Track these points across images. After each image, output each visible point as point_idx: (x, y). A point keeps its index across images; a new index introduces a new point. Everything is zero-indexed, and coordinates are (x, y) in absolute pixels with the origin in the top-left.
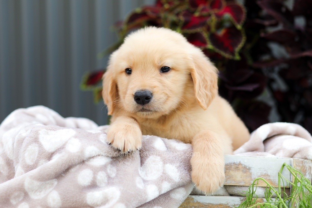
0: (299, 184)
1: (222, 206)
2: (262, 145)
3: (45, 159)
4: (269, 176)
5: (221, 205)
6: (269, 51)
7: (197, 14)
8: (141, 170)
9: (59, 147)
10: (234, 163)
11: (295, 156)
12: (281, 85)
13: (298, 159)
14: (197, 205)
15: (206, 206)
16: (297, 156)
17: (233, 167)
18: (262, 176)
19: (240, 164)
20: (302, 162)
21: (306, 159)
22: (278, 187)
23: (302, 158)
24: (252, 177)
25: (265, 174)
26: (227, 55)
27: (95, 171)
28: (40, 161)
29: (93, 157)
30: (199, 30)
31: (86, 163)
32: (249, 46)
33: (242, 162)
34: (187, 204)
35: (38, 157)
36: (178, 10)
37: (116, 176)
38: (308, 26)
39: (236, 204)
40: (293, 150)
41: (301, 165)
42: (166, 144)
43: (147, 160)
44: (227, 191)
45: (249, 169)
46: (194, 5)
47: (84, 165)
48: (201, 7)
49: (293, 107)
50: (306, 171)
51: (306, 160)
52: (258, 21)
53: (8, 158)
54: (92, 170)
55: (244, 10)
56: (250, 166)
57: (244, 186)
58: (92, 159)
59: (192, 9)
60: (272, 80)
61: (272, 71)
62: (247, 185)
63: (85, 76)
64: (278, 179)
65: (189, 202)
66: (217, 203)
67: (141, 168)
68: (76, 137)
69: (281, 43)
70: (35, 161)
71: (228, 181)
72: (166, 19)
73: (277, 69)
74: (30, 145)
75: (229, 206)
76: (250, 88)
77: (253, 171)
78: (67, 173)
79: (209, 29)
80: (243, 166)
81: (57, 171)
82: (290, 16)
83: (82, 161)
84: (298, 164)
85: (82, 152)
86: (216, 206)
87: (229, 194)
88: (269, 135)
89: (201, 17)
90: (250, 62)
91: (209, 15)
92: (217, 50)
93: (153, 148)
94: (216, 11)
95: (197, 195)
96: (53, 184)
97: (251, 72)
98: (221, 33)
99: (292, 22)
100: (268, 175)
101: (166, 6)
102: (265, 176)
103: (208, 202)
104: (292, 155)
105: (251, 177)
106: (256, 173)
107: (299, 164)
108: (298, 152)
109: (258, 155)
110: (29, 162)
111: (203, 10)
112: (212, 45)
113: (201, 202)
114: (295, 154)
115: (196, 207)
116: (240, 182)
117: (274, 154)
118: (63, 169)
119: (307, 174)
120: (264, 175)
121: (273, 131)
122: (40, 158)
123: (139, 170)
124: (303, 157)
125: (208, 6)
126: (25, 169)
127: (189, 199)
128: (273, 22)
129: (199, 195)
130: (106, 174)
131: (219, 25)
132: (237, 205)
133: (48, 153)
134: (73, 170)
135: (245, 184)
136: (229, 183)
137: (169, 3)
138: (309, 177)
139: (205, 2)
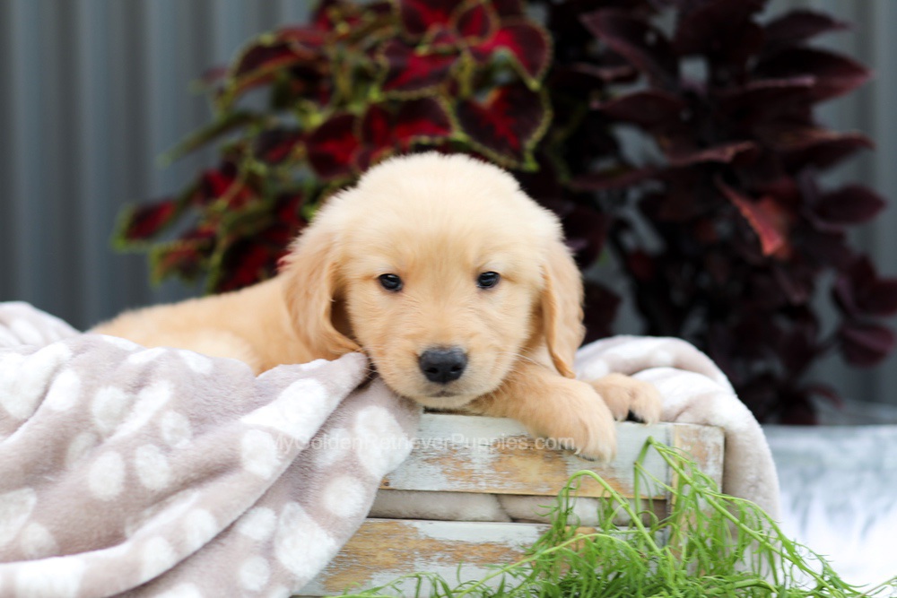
0: (687, 490)
1: (492, 549)
4: (612, 470)
5: (488, 545)
6: (613, 147)
7: (423, 50)
11: (680, 418)
12: (644, 237)
13: (686, 426)
14: (426, 546)
15: (451, 547)
16: (686, 417)
20: (697, 433)
21: (707, 424)
22: (634, 497)
23: (697, 423)
24: (569, 474)
26: (502, 159)
30: (428, 91)
32: (560, 135)
34: (400, 544)
36: (374, 38)
38: (714, 81)
39: (526, 543)
41: (694, 439)
44: (502, 508)
46: (416, 24)
48: (434, 30)
49: (678, 297)
50: (707, 455)
51: (707, 428)
52: (585, 68)
55: (548, 38)
57: (548, 496)
59: (410, 37)
60: (623, 225)
61: (622, 199)
62: (553, 494)
63: (124, 216)
64: (632, 478)
65: (406, 539)
66: (478, 541)
69: (646, 126)
72: (340, 61)
73: (634, 194)
75: (509, 549)
79: (454, 89)
82: (666, 55)
84: (686, 439)
86: (474, 548)
87: (509, 517)
89: (434, 57)
91: (457, 53)
92: (477, 146)
94: (474, 41)
98: (487, 99)
99: (674, 71)
101: (342, 28)
102: (602, 470)
103: (454, 537)
104: (673, 415)
105: (565, 472)
107: (689, 437)
108: (687, 408)
111: (439, 39)
112: (463, 131)
113: (437, 539)
114: (680, 412)
115: (424, 550)
116: (538, 487)
119: (710, 463)
120: (599, 468)
124: (698, 421)
125: (451, 28)
127: (405, 531)
128: (623, 70)
129: (433, 519)
131: (483, 80)
132: (531, 544)
135: (551, 491)
136: (508, 488)
137: (350, 19)
138: (714, 471)
139: (444, 19)
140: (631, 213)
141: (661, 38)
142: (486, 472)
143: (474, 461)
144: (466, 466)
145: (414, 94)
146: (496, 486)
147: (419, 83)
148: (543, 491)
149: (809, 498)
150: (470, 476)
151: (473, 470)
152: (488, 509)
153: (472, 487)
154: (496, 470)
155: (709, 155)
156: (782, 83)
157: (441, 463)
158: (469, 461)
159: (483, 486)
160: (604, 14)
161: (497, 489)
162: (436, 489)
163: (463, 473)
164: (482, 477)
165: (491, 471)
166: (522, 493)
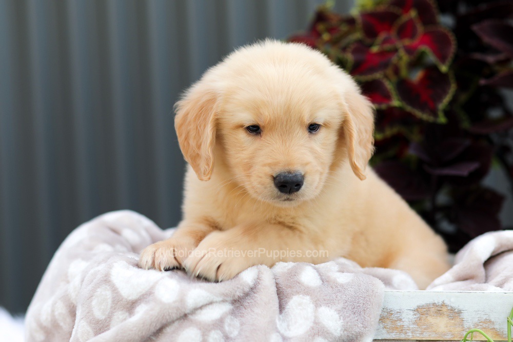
2: (482, 269)
3: (122, 310)
4: (493, 323)
7: (375, 49)
8: (280, 319)
9: (144, 292)
10: (434, 304)
17: (433, 310)
18: (481, 324)
19: (443, 305)
22: (507, 340)
24: (465, 326)
25: (486, 320)
26: (425, 116)
27: (206, 329)
28: (115, 314)
29: (201, 308)
30: (378, 75)
31: (190, 317)
32: (463, 97)
33: (447, 302)
35: (112, 307)
36: (344, 42)
37: (240, 334)
42: (321, 274)
43: (289, 304)
45: (460, 312)
46: (371, 33)
47: (186, 321)
48: (382, 36)
52: (478, 56)
53: (72, 303)
54: (200, 329)
55: (453, 39)
56: (461, 307)
57: (451, 340)
58: (199, 311)
59: (368, 41)
60: (507, 149)
62: (456, 339)
64: (507, 327)
67: (281, 316)
70: (107, 313)
71: (425, 334)
74: (99, 288)
76: (464, 170)
77: (465, 315)
78: (160, 334)
79: (397, 71)
80: (449, 308)
81: (144, 334)
83: (182, 315)
85: (182, 300)
88: (493, 252)
89: (382, 54)
90: (466, 124)
91: (395, 50)
92: (409, 109)
93: (299, 283)
94: (407, 42)
97: (467, 142)
98: (417, 76)
100: (490, 321)
101: (326, 37)
102: (486, 323)
105: (462, 325)
106: (470, 318)
109: (472, 289)
110: (99, 314)
111: (385, 41)
112: (399, 100)
116: (445, 335)
117: (501, 285)
118: (153, 329)
120: (484, 322)
121: (501, 246)
122: (115, 309)
123: (277, 321)
125: (393, 34)
126: (93, 325)
128: (502, 57)
130: (222, 335)
133: (127, 301)
134: (168, 330)
135: (454, 337)
136: (426, 336)
137: (330, 30)
139: (389, 29)
142: (412, 326)
143: (403, 320)
144: (399, 324)
145: (370, 77)
146: (418, 335)
147: (373, 70)
148: (448, 337)
150: (402, 329)
151: (403, 326)
153: (403, 336)
154: (418, 325)
157: (383, 322)
158: (401, 320)
159: (410, 335)
160: (487, 24)
161: (419, 337)
162: (380, 338)
163: (397, 328)
164: (409, 330)
165: (414, 326)
166: (435, 339)
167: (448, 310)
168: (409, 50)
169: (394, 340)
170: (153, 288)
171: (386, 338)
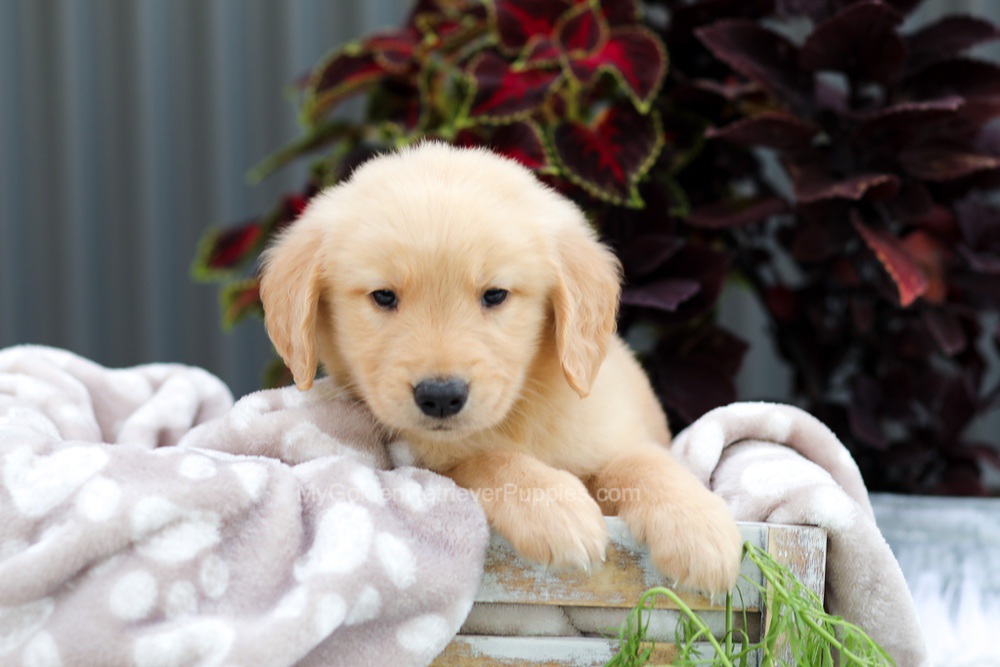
3: (18, 538)
5: (552, 663)
7: (519, 67)
9: (58, 504)
11: (775, 516)
12: (786, 270)
13: (783, 529)
14: (480, 664)
15: (509, 666)
16: (780, 516)
20: (796, 535)
21: (808, 524)
23: (796, 523)
24: (647, 582)
26: (605, 195)
27: (166, 577)
29: (159, 531)
30: (522, 116)
31: (140, 550)
32: (680, 160)
34: (450, 662)
36: (465, 51)
37: (228, 594)
39: (597, 661)
40: (767, 497)
41: (792, 544)
44: (570, 622)
45: (638, 557)
46: (514, 35)
47: (131, 557)
48: (535, 42)
50: (807, 562)
51: (807, 530)
52: (707, 84)
54: (155, 575)
56: (640, 549)
57: (621, 608)
58: (155, 541)
59: (508, 51)
60: (763, 256)
62: (630, 605)
65: (457, 657)
66: (541, 659)
68: (107, 473)
71: (573, 595)
72: (433, 76)
73: (774, 223)
76: (670, 299)
77: (648, 563)
78: (83, 579)
79: (560, 107)
80: (619, 548)
81: (52, 576)
83: (124, 544)
84: (782, 543)
85: (124, 517)
87: (578, 630)
89: (533, 75)
91: (557, 70)
92: (576, 179)
94: (579, 55)
95: (483, 634)
96: (40, 613)
97: (679, 243)
98: (596, 119)
101: (431, 39)
103: (513, 655)
104: (764, 511)
105: (642, 581)
107: (785, 542)
108: (782, 503)
111: (538, 53)
112: (556, 165)
113: (493, 657)
114: (773, 509)
116: (609, 597)
118: (70, 569)
119: (810, 571)
124: (797, 519)
127: (456, 648)
128: (752, 87)
129: (488, 635)
130: (194, 590)
132: (601, 663)
133: (25, 520)
134: (98, 572)
135: (626, 602)
136: (575, 599)
137: (442, 27)
138: (815, 580)
139: (547, 31)
140: (770, 243)
141: (792, 50)
142: (549, 580)
144: (526, 574)
145: (507, 120)
146: (561, 596)
147: (513, 105)
148: (616, 602)
149: (961, 577)
150: (531, 585)
151: (534, 579)
152: (554, 622)
153: (533, 598)
154: (560, 578)
155: (840, 190)
156: (925, 106)
157: (497, 571)
158: (529, 568)
159: (546, 596)
160: (723, 25)
161: (561, 600)
162: (491, 600)
163: (523, 583)
164: (545, 586)
165: (555, 580)
166: (591, 604)
167: (617, 552)
168: (582, 71)
169: (516, 604)
170: (73, 496)
171: (502, 600)
